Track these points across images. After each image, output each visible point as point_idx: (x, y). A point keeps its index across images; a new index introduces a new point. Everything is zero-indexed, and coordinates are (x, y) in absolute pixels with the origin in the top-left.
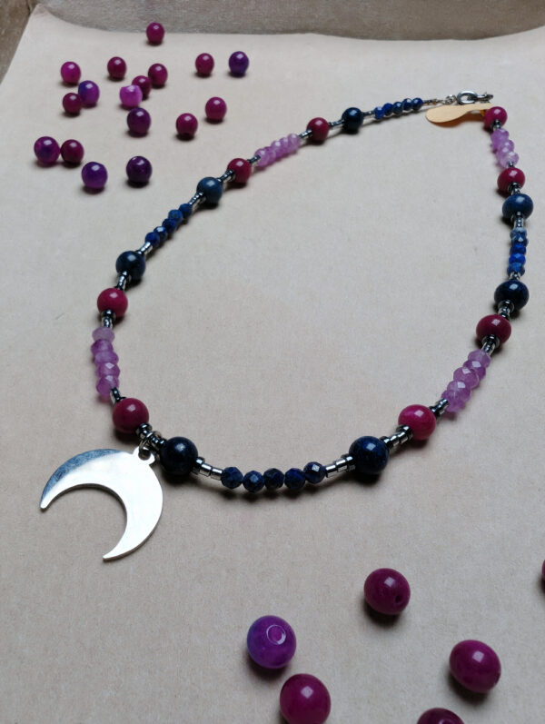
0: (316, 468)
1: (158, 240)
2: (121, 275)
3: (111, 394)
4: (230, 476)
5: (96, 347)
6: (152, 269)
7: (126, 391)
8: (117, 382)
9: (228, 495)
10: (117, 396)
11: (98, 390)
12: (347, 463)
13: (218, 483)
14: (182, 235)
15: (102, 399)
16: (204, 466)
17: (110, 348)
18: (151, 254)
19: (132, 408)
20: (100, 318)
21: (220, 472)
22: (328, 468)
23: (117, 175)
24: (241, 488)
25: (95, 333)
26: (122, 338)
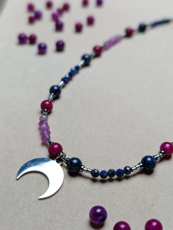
1: (66, 80)
2: (51, 94)
3: (47, 141)
5: (41, 123)
6: (64, 93)
7: (53, 140)
8: (49, 137)
10: (50, 143)
11: (42, 140)
14: (76, 78)
15: (44, 144)
17: (47, 124)
18: (63, 86)
19: (56, 146)
20: (42, 112)
21: (91, 170)
25: (40, 118)
26: (51, 120)
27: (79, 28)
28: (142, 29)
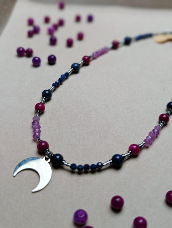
0: (100, 164)
1: (56, 85)
2: (43, 98)
3: (37, 139)
4: (73, 166)
5: (33, 123)
6: (54, 95)
7: (42, 138)
8: (39, 135)
9: (72, 172)
10: (39, 140)
11: (33, 138)
12: (110, 163)
13: (69, 168)
14: (66, 83)
15: (35, 140)
16: (65, 163)
17: (38, 123)
18: (54, 90)
19: (43, 144)
20: (35, 113)
21: (70, 165)
22: (104, 164)
23: (44, 61)
24: (76, 170)
25: (33, 118)
26: (43, 120)
27: (70, 43)
28: (128, 42)
